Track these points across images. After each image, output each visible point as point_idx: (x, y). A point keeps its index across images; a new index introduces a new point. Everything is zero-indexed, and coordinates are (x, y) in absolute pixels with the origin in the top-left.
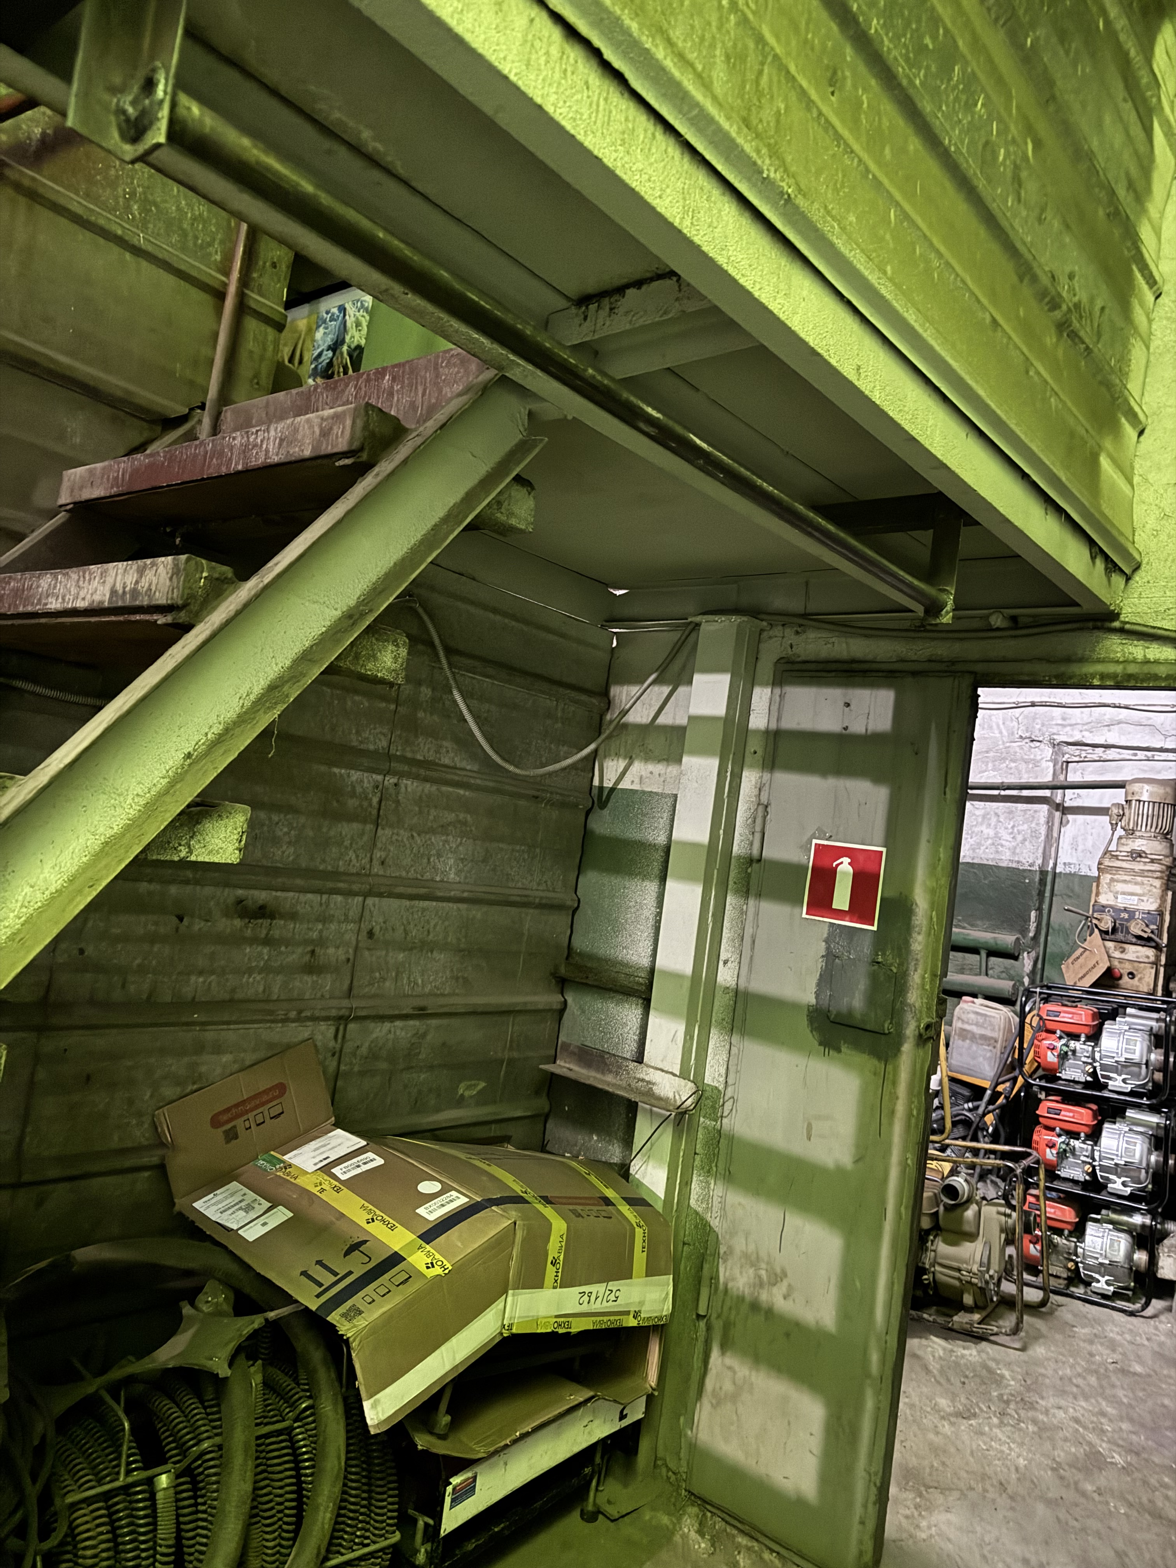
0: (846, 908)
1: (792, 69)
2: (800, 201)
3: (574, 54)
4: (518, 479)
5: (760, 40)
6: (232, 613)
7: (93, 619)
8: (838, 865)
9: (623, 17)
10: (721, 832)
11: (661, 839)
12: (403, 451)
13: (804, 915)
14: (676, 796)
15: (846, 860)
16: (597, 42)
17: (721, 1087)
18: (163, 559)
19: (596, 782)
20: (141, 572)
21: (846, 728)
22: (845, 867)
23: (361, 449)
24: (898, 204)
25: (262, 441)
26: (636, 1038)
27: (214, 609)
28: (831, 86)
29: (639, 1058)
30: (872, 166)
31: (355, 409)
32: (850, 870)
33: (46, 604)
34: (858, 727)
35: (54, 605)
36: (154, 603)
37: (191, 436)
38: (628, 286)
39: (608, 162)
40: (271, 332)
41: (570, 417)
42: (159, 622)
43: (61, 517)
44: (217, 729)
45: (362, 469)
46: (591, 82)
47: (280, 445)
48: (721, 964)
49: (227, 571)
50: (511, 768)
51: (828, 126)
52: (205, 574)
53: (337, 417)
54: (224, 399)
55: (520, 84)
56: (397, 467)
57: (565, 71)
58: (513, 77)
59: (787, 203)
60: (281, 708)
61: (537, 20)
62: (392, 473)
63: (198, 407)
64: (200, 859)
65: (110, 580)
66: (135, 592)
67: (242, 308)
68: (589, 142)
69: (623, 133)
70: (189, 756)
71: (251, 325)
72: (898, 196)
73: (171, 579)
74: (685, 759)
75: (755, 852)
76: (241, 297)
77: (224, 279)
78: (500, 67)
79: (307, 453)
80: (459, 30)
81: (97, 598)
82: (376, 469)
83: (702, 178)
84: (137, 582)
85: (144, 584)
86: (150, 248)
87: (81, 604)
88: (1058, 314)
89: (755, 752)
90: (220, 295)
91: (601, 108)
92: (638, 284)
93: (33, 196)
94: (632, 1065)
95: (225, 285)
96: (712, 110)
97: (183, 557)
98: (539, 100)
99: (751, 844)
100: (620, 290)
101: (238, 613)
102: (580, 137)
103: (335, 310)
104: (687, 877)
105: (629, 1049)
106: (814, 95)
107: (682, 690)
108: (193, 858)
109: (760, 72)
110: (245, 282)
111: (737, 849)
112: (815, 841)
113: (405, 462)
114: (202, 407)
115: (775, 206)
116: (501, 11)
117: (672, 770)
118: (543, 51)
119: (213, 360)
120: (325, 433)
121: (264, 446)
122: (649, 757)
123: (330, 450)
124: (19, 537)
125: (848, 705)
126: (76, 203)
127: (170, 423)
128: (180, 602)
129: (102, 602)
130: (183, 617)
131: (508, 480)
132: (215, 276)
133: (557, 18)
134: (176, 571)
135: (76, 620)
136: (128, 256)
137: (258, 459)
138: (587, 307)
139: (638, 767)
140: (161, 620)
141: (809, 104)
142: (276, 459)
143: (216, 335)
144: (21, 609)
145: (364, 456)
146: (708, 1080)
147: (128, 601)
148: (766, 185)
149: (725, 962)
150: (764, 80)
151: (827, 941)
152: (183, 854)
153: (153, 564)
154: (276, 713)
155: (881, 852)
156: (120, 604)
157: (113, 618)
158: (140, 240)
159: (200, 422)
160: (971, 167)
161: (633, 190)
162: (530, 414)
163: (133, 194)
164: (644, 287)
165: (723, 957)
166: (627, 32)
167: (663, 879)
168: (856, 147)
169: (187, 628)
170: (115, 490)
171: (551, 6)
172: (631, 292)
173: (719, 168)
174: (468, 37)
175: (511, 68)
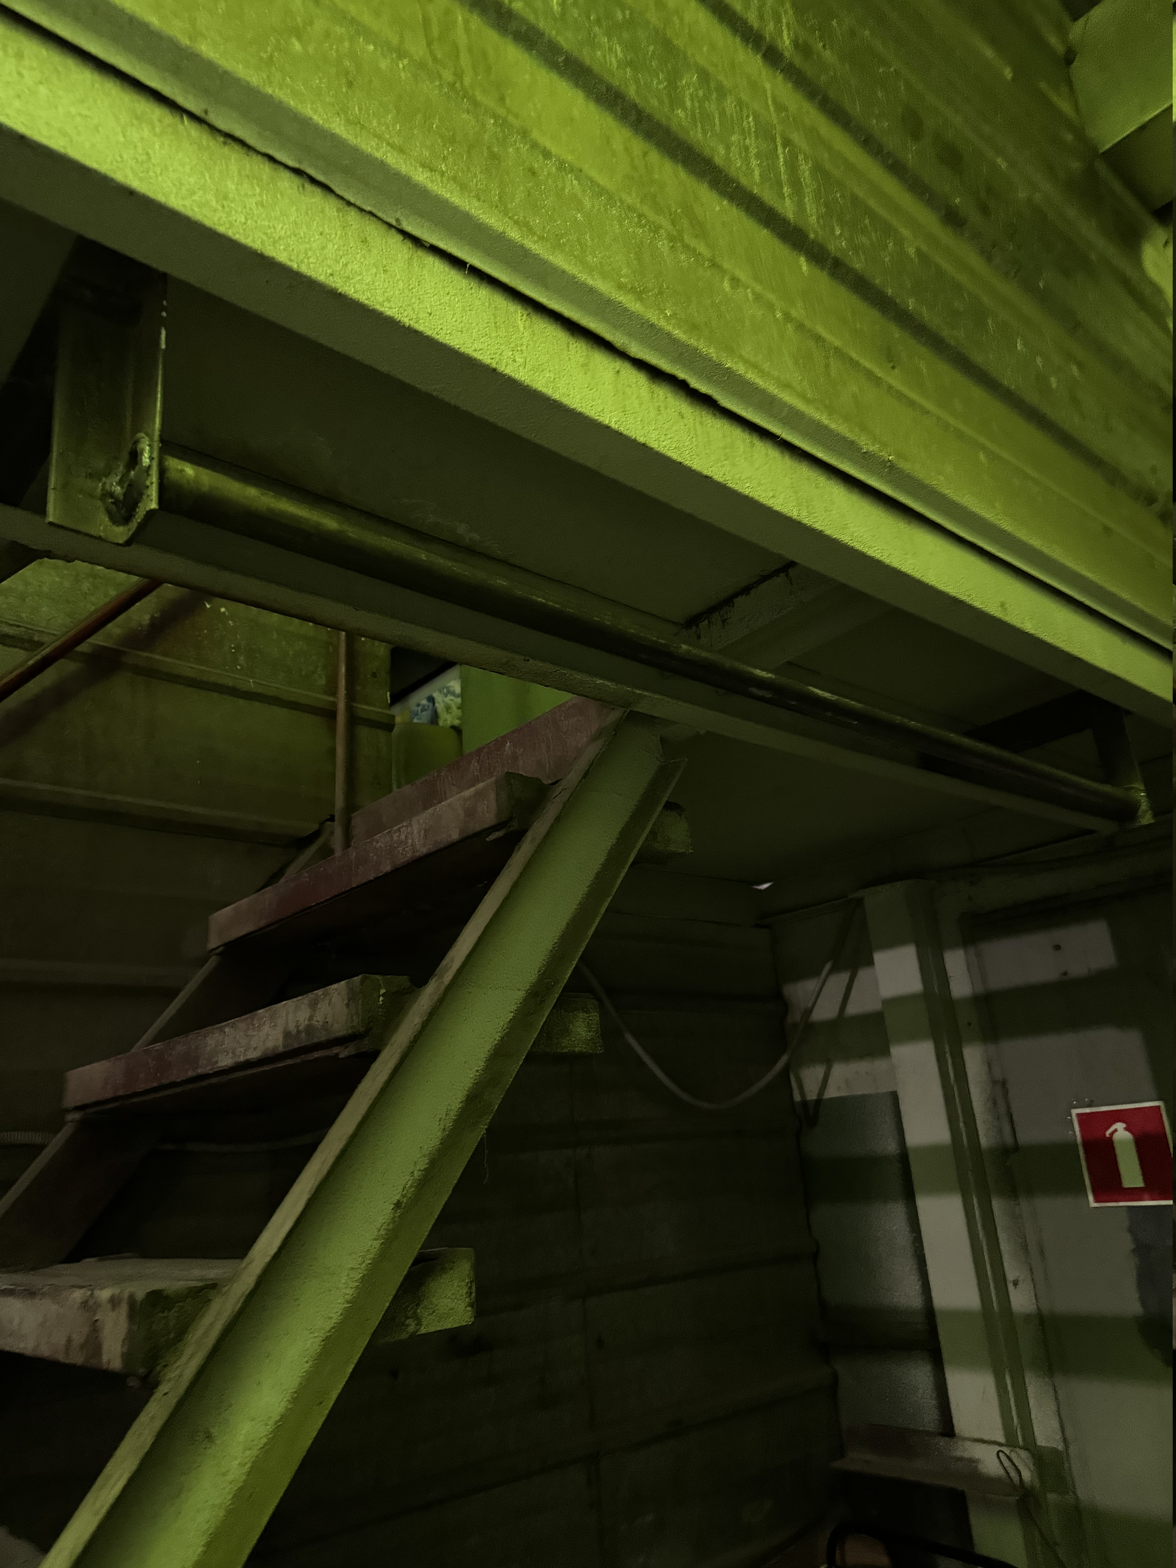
0: (1140, 1184)
1: (854, 355)
2: (903, 465)
3: (663, 394)
4: (670, 806)
5: (818, 339)
6: (418, 1027)
7: (267, 1068)
8: (1112, 1134)
9: (700, 347)
10: (962, 1125)
11: (891, 1147)
12: (551, 810)
13: (1093, 1204)
14: (894, 1097)
15: (1120, 1126)
16: (681, 375)
17: (1061, 1447)
18: (335, 986)
19: (797, 1098)
20: (313, 1005)
21: (1065, 974)
22: (1120, 1132)
23: (511, 819)
24: (983, 448)
25: (406, 837)
26: (934, 1402)
27: (397, 1026)
28: (890, 362)
29: (947, 1429)
30: (951, 420)
31: (496, 782)
32: (1128, 1135)
33: (217, 1062)
34: (1078, 970)
35: (225, 1061)
36: (333, 1036)
37: (327, 852)
38: (736, 595)
39: (718, 476)
40: (382, 735)
41: (702, 732)
42: (341, 1056)
43: (213, 961)
44: (423, 1164)
45: (514, 839)
46: (683, 411)
47: (426, 836)
48: (1011, 1287)
49: (403, 981)
50: (705, 1105)
51: (900, 396)
52: (383, 991)
53: (478, 795)
54: (351, 807)
55: (622, 429)
56: (552, 826)
57: (659, 407)
58: (613, 425)
59: (891, 471)
60: (488, 1119)
61: (623, 372)
62: (548, 835)
63: (328, 820)
64: (432, 1329)
65: (281, 1022)
66: (309, 1029)
67: (353, 720)
68: (696, 464)
69: (725, 448)
70: (398, 1205)
71: (364, 733)
72: (982, 440)
73: (348, 1005)
74: (895, 1050)
75: (1008, 1140)
76: (350, 709)
77: (331, 699)
78: (601, 419)
79: (455, 836)
80: (556, 396)
81: (270, 1044)
82: (530, 835)
83: (805, 471)
84: (311, 1018)
85: (319, 1018)
86: (260, 690)
87: (253, 1055)
88: (1157, 507)
89: (970, 1024)
90: (330, 714)
91: (699, 432)
92: (746, 590)
93: (151, 673)
94: (942, 1442)
95: (335, 704)
96: (800, 405)
97: (357, 979)
98: (642, 440)
99: (1000, 1131)
100: (728, 601)
101: (425, 1025)
102: (688, 463)
103: (424, 702)
104: (938, 1188)
105: (930, 1419)
106: (879, 372)
107: (863, 974)
108: (423, 1331)
109: (827, 366)
110: (351, 696)
111: (984, 1141)
112: (1075, 1112)
113: (558, 819)
114: (332, 819)
115: (881, 477)
116: (589, 370)
117: (880, 1065)
118: (634, 396)
119: (334, 775)
120: (470, 813)
121: (410, 841)
122: (847, 1056)
123: (478, 828)
124: (171, 994)
125: (1057, 948)
126: (188, 668)
127: (302, 843)
128: (362, 1029)
129: (275, 1047)
130: (366, 1045)
131: (660, 808)
132: (322, 699)
133: (640, 364)
134: (352, 997)
135: (250, 1072)
136: (241, 702)
137: (405, 855)
138: (697, 627)
139: (840, 1071)
140: (344, 1052)
141: (877, 381)
142: (424, 851)
143: (332, 752)
144: (191, 1074)
145: (515, 825)
146: (1041, 1442)
147: (304, 1040)
148: (867, 459)
149: (1016, 1283)
150: (834, 372)
151: (1131, 1230)
152: (412, 1329)
153: (325, 994)
154: (482, 1129)
155: (1158, 1107)
156: (296, 1045)
157: (289, 1062)
158: (251, 685)
159: (332, 833)
160: (1032, 398)
161: (747, 497)
162: (663, 740)
163: (237, 648)
164: (753, 592)
165: (1011, 1276)
166: (707, 359)
167: (910, 1197)
168: (930, 406)
169: (374, 1055)
170: (263, 923)
171: (632, 355)
172: (739, 601)
173: (820, 455)
174: (566, 401)
175: (610, 418)
